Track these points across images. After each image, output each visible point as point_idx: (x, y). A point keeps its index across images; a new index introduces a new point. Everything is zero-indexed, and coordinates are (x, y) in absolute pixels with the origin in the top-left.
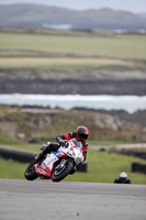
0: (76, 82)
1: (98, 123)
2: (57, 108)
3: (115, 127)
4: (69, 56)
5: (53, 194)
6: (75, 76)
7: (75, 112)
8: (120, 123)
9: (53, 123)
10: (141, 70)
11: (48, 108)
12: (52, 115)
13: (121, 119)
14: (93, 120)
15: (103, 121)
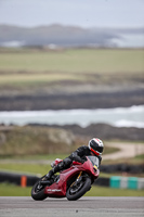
0: (29, 98)
1: (52, 138)
2: (11, 125)
3: (68, 141)
4: (21, 72)
5: (9, 210)
6: (28, 92)
7: (29, 128)
8: (73, 137)
9: (8, 139)
10: (93, 83)
11: (3, 125)
12: (6, 132)
13: (75, 133)
14: (46, 135)
15: (57, 135)
